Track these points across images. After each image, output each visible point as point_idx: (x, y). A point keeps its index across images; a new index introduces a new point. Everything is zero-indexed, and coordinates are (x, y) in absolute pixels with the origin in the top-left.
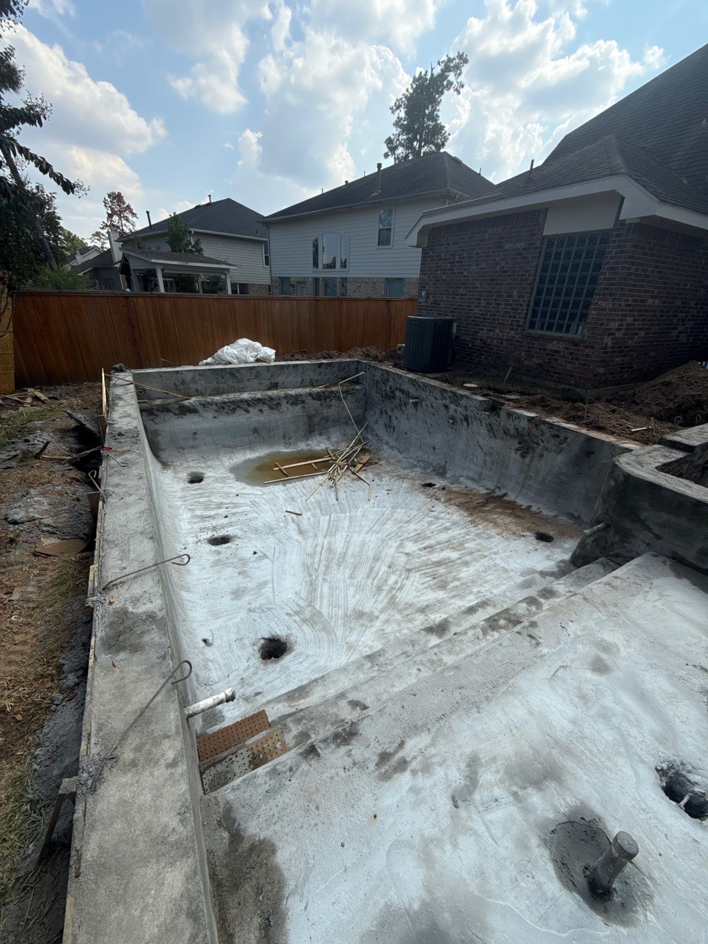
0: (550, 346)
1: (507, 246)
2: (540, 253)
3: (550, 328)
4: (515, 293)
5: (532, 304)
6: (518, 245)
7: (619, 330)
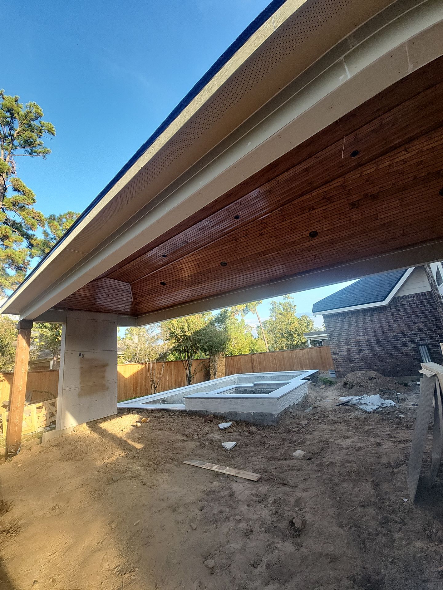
7: (341, 352)
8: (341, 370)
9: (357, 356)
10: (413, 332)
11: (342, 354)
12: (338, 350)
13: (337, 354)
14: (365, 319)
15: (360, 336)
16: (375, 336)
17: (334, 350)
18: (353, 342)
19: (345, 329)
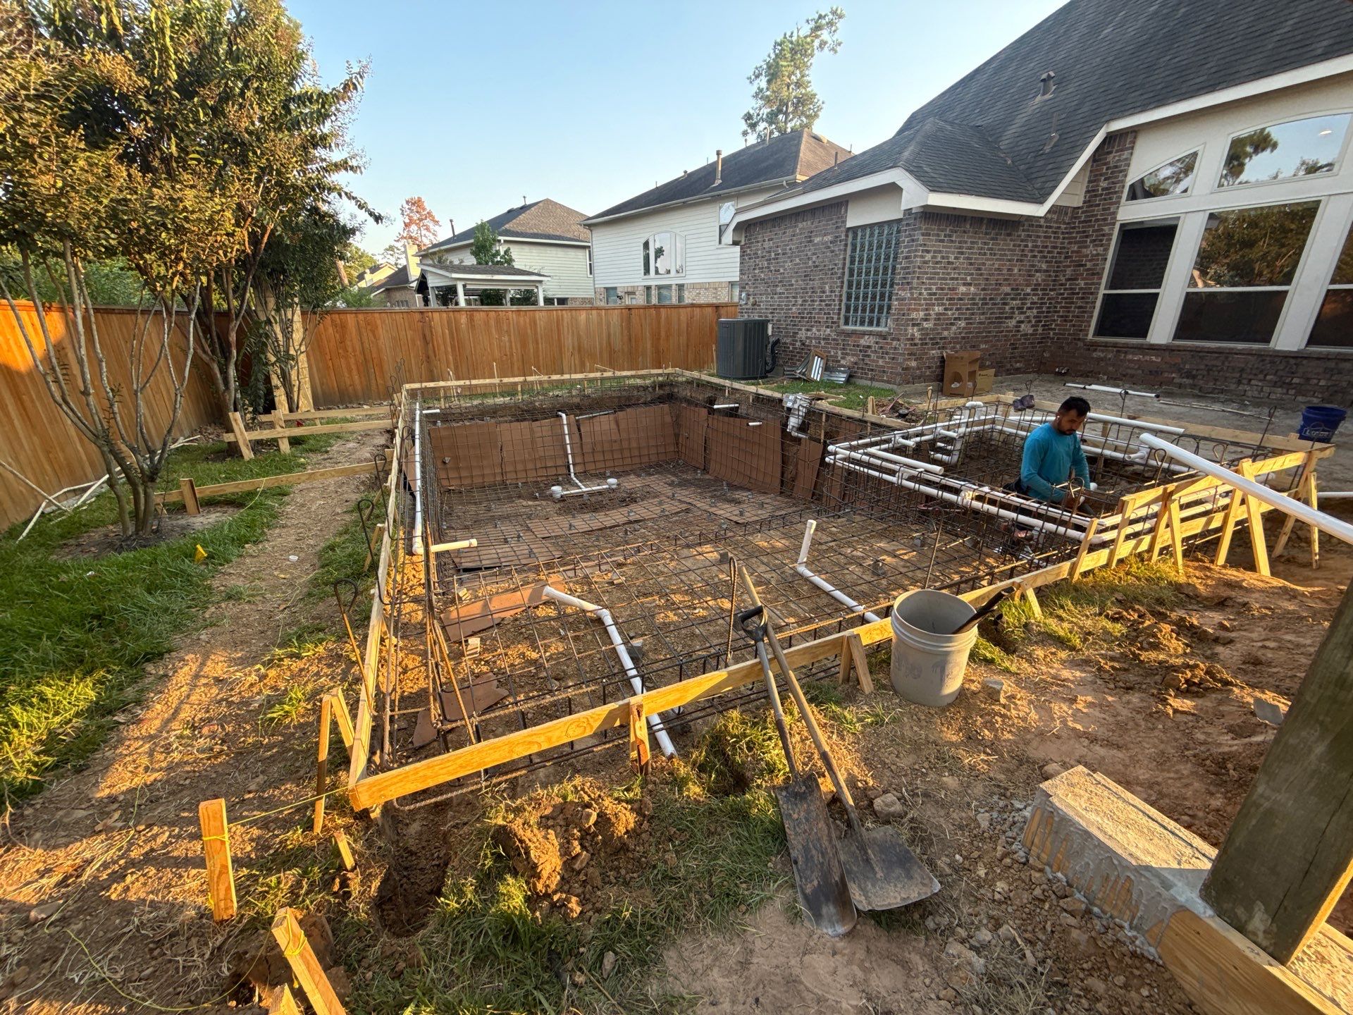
0: (864, 341)
1: (817, 240)
2: (846, 245)
3: (862, 323)
4: (827, 288)
5: (844, 298)
6: (826, 239)
7: (926, 320)
8: (914, 364)
9: (946, 333)
10: (1029, 290)
11: (925, 325)
12: (922, 314)
13: (918, 325)
14: (985, 244)
15: (964, 284)
16: (983, 289)
17: (914, 315)
18: (951, 299)
19: (949, 263)
